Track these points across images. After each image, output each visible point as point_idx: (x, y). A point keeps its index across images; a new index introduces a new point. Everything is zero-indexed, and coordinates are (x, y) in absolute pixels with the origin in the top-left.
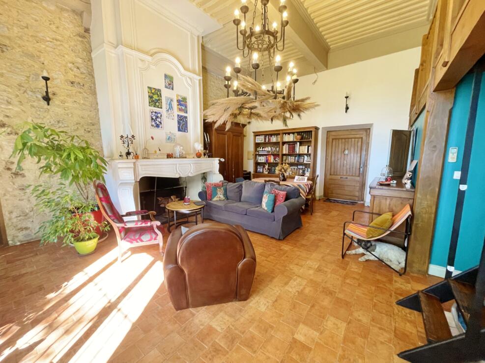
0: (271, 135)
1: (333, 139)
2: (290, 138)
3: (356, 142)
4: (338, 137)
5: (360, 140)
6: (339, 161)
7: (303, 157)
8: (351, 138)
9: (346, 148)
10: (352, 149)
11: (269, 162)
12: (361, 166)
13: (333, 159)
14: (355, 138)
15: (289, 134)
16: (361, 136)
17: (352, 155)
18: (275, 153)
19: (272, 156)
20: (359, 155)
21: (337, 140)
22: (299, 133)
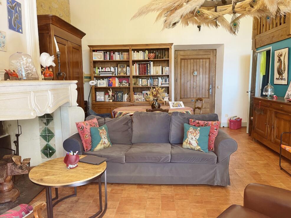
0: (114, 51)
1: (181, 59)
2: (139, 56)
3: (204, 63)
4: (186, 57)
5: (208, 60)
6: (189, 83)
7: (157, 80)
8: (200, 59)
9: (195, 68)
10: (201, 70)
11: (113, 86)
12: (210, 87)
13: (182, 81)
14: (203, 59)
15: (138, 51)
16: (209, 56)
17: (201, 76)
18: (122, 74)
19: (117, 79)
20: (207, 76)
21: (186, 60)
22: (150, 51)
